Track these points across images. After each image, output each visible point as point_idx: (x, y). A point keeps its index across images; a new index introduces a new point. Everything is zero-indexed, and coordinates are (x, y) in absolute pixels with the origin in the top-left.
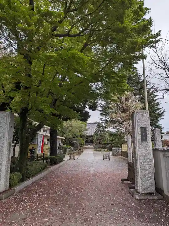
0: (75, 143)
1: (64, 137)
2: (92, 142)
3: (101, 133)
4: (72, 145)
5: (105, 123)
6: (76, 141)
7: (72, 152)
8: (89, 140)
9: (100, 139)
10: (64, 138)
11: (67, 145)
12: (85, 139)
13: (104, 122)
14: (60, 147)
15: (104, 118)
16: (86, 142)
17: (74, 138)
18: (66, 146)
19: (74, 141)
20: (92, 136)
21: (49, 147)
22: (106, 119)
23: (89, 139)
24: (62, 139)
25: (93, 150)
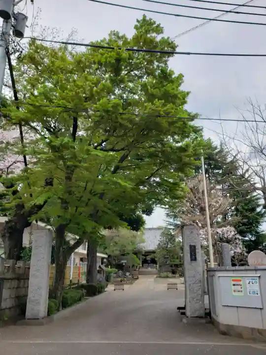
0: (124, 264)
1: (106, 254)
2: (153, 261)
3: (169, 246)
4: (120, 267)
5: (173, 229)
6: (125, 261)
7: (120, 279)
8: (148, 259)
9: (166, 256)
10: (106, 256)
11: (111, 268)
12: (141, 257)
13: (172, 227)
14: (101, 271)
15: (171, 220)
16: (145, 262)
17: (122, 256)
18: (109, 269)
19: (122, 261)
20: (154, 252)
21: (86, 270)
22: (176, 222)
23: (148, 257)
24: (103, 259)
25: (155, 276)
